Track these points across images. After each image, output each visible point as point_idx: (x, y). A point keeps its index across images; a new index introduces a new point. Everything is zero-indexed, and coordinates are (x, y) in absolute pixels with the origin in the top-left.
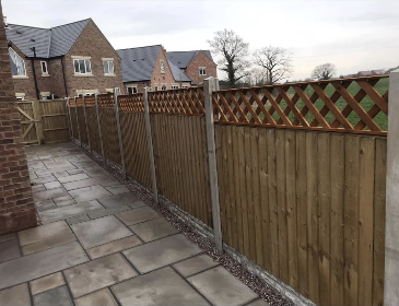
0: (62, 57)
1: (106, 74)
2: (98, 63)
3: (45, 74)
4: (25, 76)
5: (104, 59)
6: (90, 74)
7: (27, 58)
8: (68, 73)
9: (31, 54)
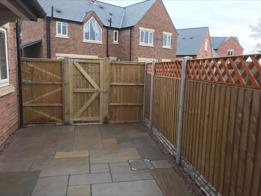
0: (131, 28)
1: (164, 47)
2: (159, 37)
3: (116, 42)
4: (100, 42)
5: (164, 33)
6: (151, 45)
7: (104, 27)
8: (134, 43)
9: (107, 24)
